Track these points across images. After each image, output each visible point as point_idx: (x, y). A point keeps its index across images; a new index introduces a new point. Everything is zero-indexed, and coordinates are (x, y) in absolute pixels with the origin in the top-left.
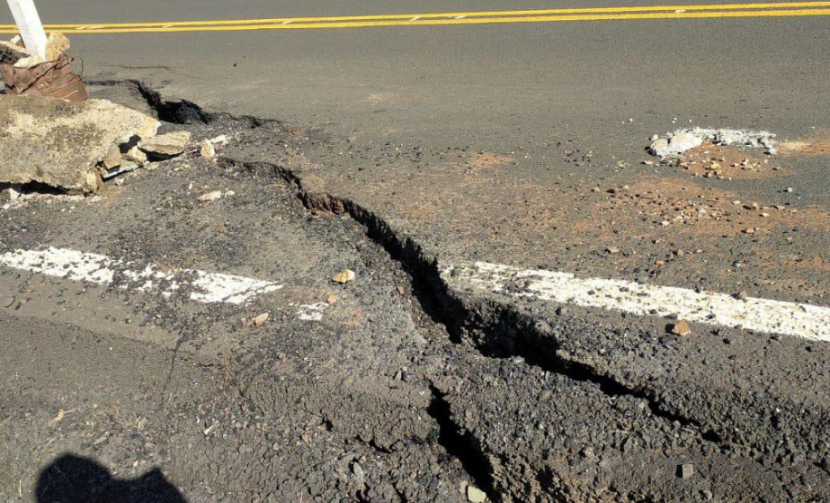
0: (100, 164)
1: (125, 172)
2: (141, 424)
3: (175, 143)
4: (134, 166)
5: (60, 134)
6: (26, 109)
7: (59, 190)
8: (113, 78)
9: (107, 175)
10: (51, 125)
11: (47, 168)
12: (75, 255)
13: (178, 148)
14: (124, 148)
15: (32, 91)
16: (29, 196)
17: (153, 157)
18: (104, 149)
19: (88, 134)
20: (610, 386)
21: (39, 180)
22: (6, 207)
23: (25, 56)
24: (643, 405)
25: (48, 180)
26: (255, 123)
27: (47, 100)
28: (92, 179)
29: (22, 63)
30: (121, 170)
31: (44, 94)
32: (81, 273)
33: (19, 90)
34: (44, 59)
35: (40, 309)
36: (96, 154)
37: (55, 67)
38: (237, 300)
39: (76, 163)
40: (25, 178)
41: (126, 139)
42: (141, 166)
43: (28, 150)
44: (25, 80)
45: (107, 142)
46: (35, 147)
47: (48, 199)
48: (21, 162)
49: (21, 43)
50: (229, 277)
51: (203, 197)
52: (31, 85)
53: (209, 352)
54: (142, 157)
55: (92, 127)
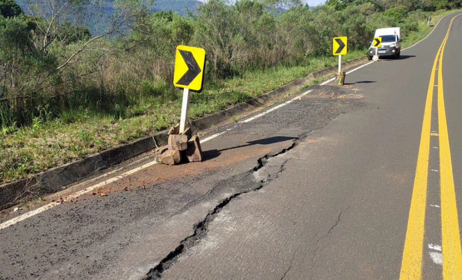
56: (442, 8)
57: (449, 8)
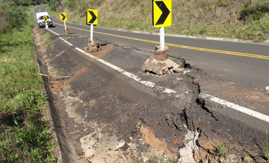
0: (164, 70)
1: (168, 73)
2: (146, 107)
3: (179, 70)
4: (170, 73)
5: (159, 64)
6: (156, 58)
7: (155, 74)
8: (180, 58)
9: (164, 73)
10: (159, 62)
11: (154, 69)
12: (151, 83)
13: (179, 71)
14: (169, 69)
15: (158, 55)
16: (150, 74)
17: (174, 71)
18: (165, 68)
19: (164, 65)
20: (208, 111)
21: (153, 71)
22: (146, 74)
23: (159, 49)
24: (210, 114)
25: (154, 71)
26: (198, 70)
27: (160, 58)
28: (161, 73)
29: (159, 50)
30: (167, 73)
31: (160, 56)
32: (150, 85)
33: (156, 55)
34: (162, 50)
35: (141, 89)
36: (164, 68)
37: (164, 52)
38: (168, 93)
39: (160, 69)
40: (150, 70)
41: (170, 67)
42: (171, 73)
43: (153, 65)
44: (158, 53)
45: (166, 67)
46: (154, 65)
47: (153, 75)
48: (151, 67)
49: (160, 47)
50: (170, 90)
51: (176, 79)
52: (158, 54)
53: (160, 98)
54: (172, 71)
55: (165, 64)
56: (31, 4)
57: (34, 5)
